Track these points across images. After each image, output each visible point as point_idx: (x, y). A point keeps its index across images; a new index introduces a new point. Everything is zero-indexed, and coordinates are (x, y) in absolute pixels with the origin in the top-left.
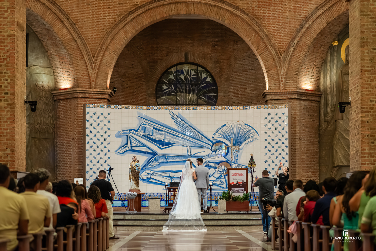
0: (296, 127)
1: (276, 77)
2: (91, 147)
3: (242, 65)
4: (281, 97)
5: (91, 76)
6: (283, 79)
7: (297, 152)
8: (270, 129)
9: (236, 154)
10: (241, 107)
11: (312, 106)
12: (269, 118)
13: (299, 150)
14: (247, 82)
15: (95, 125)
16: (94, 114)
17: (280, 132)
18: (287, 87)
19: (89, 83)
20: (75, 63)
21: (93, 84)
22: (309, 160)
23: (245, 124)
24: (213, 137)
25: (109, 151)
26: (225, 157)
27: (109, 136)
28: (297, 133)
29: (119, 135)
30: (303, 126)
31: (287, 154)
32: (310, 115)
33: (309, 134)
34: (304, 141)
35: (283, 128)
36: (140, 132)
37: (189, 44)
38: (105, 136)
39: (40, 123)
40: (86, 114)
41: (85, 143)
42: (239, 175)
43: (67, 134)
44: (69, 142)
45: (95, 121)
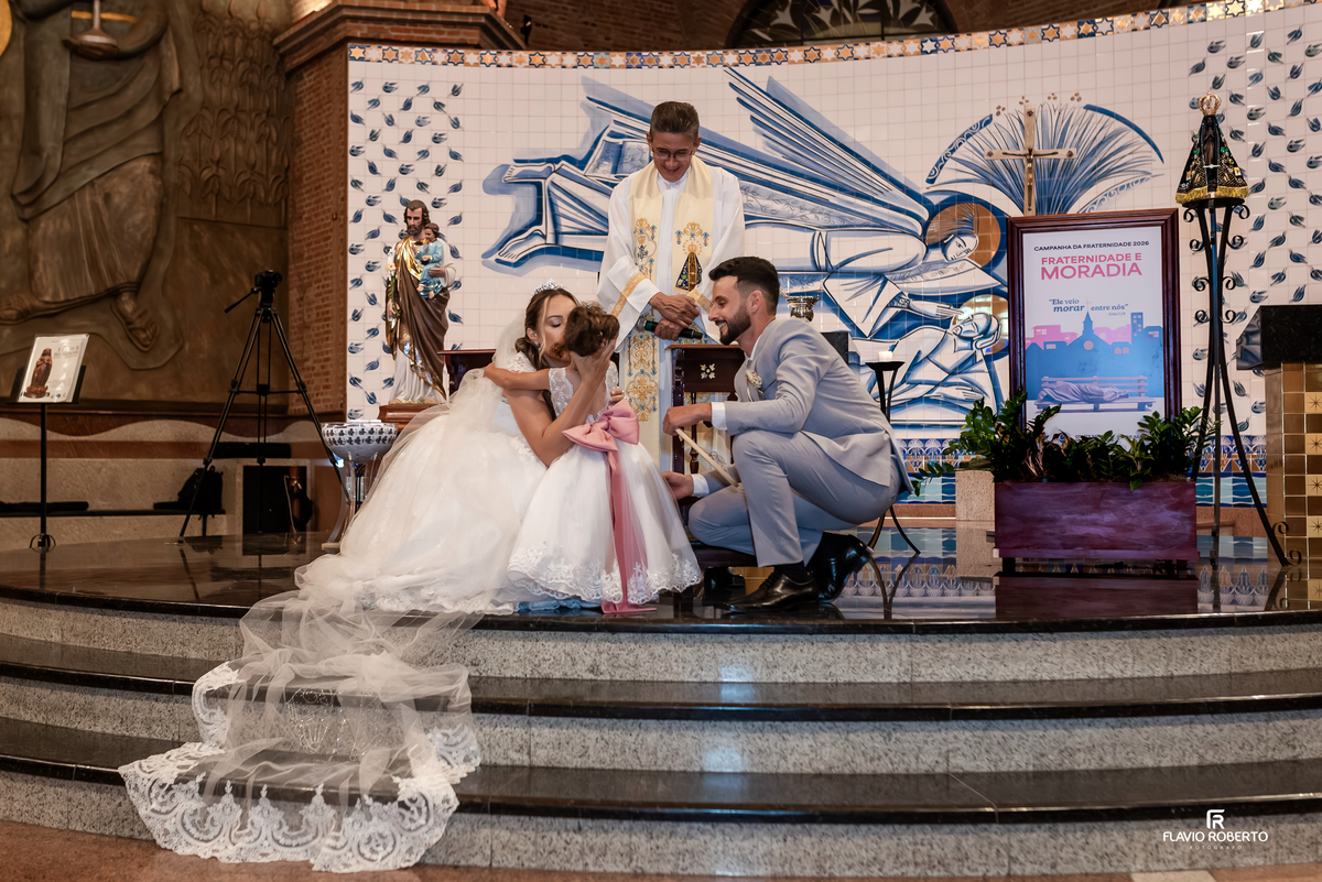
2: (374, 234)
10: (1069, 29)
12: (1216, 65)
15: (391, 137)
16: (387, 89)
17: (1275, 131)
23: (1088, 107)
24: (931, 181)
25: (454, 252)
26: (986, 270)
27: (456, 188)
29: (500, 184)
35: (1295, 110)
36: (598, 167)
38: (439, 187)
39: (218, 162)
40: (350, 88)
41: (346, 218)
42: (1101, 272)
43: (318, 201)
44: (327, 232)
45: (390, 121)
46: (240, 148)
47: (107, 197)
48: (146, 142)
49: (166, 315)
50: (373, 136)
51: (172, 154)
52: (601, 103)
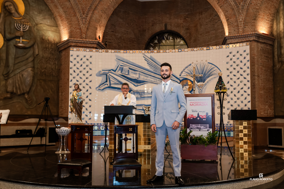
0: (254, 65)
1: (235, 24)
3: (205, 28)
4: (240, 40)
5: (82, 29)
6: (242, 24)
7: (256, 87)
8: (231, 66)
9: (200, 89)
10: (205, 48)
11: (267, 49)
12: (231, 56)
13: (257, 86)
14: (209, 40)
15: (78, 65)
16: (78, 56)
17: (241, 68)
18: (246, 31)
19: (80, 35)
20: (69, 19)
21: (84, 36)
22: (265, 95)
23: (208, 63)
24: (180, 76)
25: (90, 88)
26: (190, 92)
27: (91, 75)
28: (255, 71)
29: (99, 75)
30: (260, 65)
31: (249, 88)
32: (266, 57)
33: (265, 73)
34: (261, 78)
35: (245, 65)
37: (168, 17)
38: (87, 75)
39: (45, 68)
40: (70, 56)
41: (69, 81)
42: (201, 105)
43: (65, 76)
44: (66, 82)
45: (78, 62)
46: (50, 66)
47: (22, 75)
48: (31, 64)
49: (34, 98)
50: (75, 65)
51: (36, 67)
52: (119, 60)
